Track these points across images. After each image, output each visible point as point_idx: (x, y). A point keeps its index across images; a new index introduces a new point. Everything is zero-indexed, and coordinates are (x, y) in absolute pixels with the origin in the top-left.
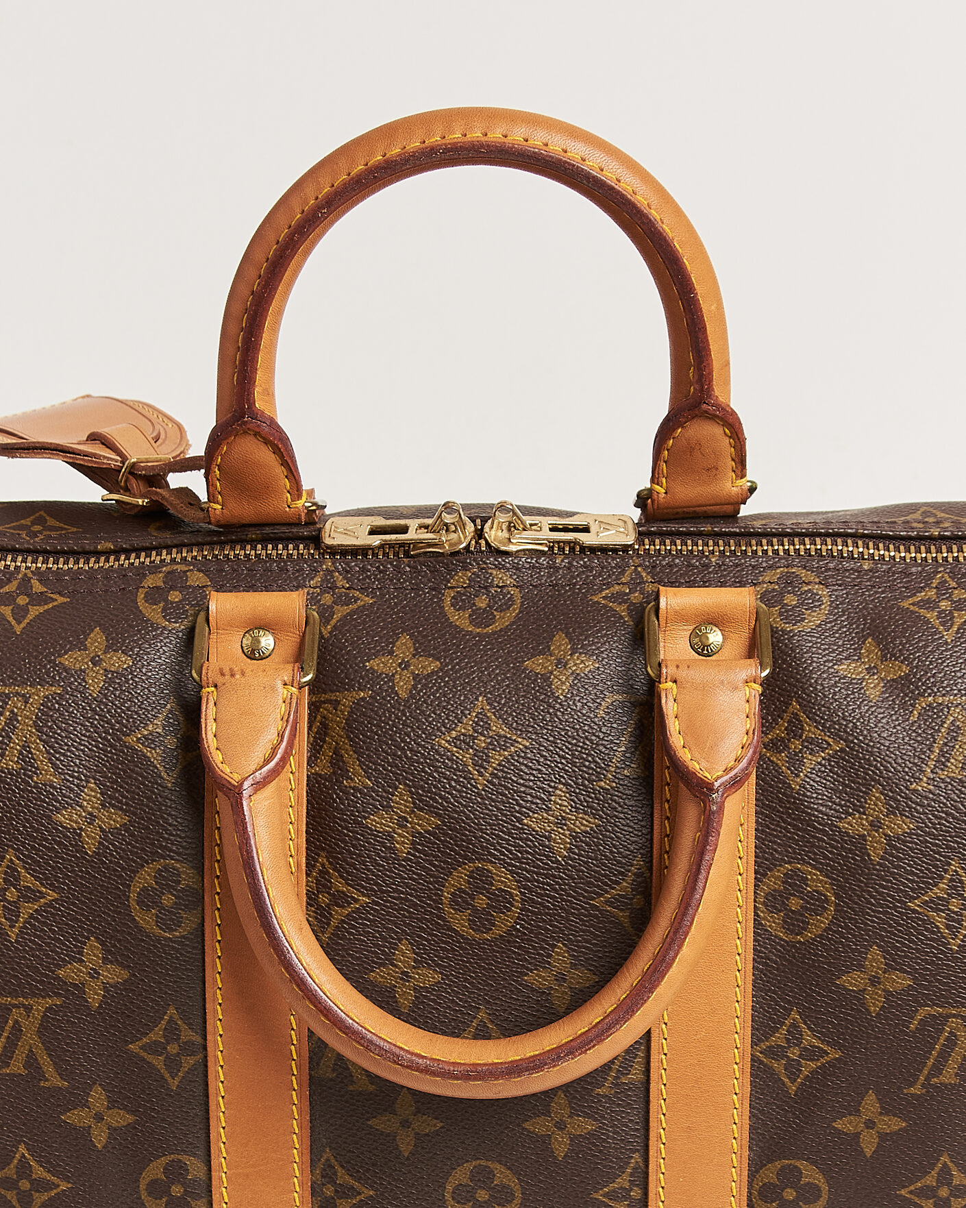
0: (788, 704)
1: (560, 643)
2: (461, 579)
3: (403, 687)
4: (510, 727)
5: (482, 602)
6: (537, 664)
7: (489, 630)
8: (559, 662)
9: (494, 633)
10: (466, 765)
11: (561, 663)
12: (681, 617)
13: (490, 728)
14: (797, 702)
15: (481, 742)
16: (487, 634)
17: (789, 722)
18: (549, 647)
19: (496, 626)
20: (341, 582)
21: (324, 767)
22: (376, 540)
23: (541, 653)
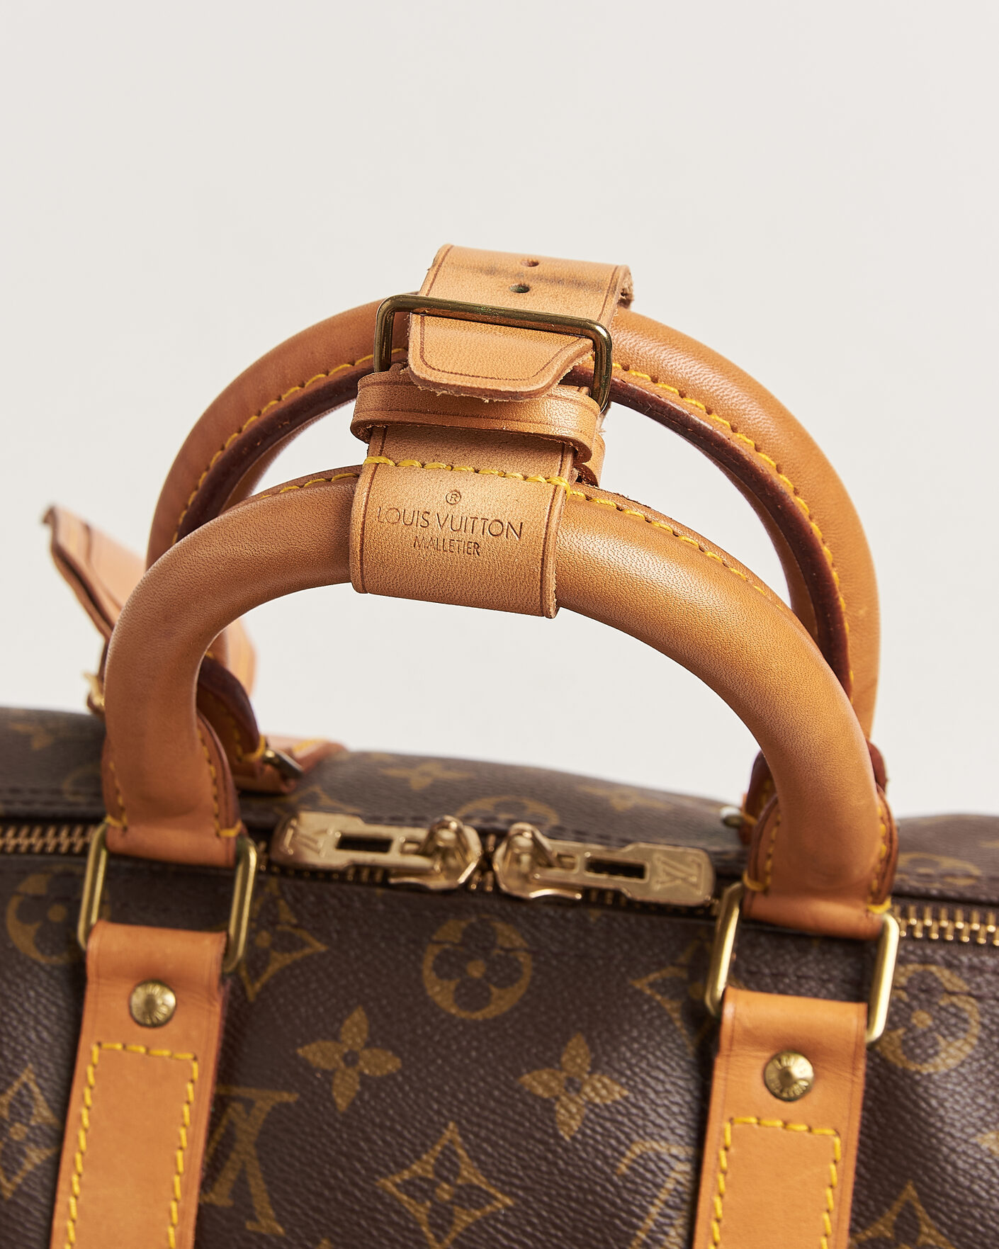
0: (901, 1187)
1: (577, 1053)
2: (452, 931)
3: (344, 1093)
4: (489, 1176)
5: (476, 970)
6: (538, 1083)
7: (478, 1016)
8: (570, 1081)
9: (486, 1022)
10: (417, 1224)
11: (573, 1085)
12: (753, 1038)
13: (457, 1174)
14: (916, 1188)
15: (445, 1193)
16: (476, 1024)
17: (900, 1216)
18: (559, 1056)
19: (490, 1011)
20: (286, 915)
21: (221, 1197)
22: (343, 859)
23: (548, 1064)
